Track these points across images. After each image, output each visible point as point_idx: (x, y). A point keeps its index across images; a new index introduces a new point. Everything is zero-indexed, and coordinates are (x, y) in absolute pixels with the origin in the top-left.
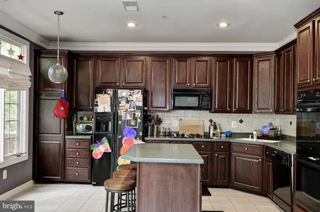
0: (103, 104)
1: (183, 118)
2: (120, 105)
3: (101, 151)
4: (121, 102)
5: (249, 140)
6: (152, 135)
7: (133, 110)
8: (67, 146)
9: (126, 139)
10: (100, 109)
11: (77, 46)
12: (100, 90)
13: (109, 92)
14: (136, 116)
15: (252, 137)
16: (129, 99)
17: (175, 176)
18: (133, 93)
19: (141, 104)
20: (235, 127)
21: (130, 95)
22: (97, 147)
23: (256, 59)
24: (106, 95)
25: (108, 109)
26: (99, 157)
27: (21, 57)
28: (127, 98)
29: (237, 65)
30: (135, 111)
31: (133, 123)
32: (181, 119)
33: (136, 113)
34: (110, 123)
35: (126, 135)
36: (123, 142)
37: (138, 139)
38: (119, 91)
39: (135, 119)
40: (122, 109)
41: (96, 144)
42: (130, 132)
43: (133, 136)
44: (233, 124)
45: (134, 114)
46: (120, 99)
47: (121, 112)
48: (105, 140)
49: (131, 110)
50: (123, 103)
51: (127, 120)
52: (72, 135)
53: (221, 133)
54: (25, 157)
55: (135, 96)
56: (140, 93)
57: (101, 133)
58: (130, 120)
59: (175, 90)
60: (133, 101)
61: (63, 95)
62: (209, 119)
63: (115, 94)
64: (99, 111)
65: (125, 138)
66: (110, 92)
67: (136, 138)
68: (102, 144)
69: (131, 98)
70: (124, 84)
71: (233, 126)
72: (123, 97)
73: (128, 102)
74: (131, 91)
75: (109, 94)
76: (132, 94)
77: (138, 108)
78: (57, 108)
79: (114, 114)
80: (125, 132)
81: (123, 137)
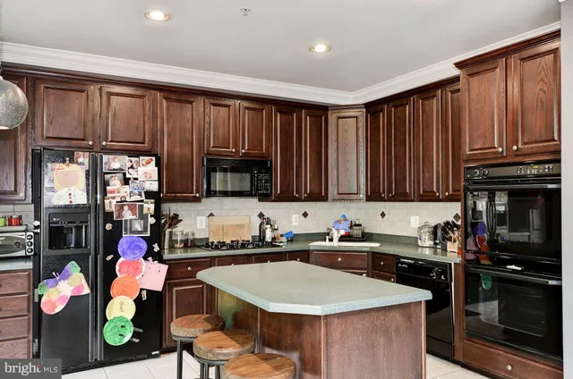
1: (214, 212)
2: (108, 188)
3: (62, 294)
4: (111, 183)
5: (327, 244)
7: (139, 198)
9: (122, 263)
13: (80, 160)
14: (145, 211)
15: (331, 240)
16: (128, 176)
17: (387, 332)
18: (138, 163)
19: (154, 186)
20: (297, 224)
21: (132, 167)
22: (52, 287)
23: (334, 115)
24: (74, 167)
25: (81, 198)
26: (59, 308)
28: (125, 174)
29: (307, 122)
30: (142, 201)
31: (138, 226)
32: (211, 215)
33: (145, 206)
35: (124, 253)
36: (117, 268)
37: (150, 259)
38: (105, 158)
39: (143, 217)
40: (114, 198)
41: (51, 281)
42: (132, 246)
43: (140, 255)
44: (294, 219)
45: (142, 207)
46: (107, 177)
48: (73, 268)
49: (133, 199)
50: (115, 183)
51: (126, 220)
55: (141, 170)
56: (154, 162)
58: (131, 220)
59: (208, 161)
60: (136, 179)
62: (259, 212)
63: (97, 163)
65: (121, 260)
66: (84, 158)
67: (145, 258)
68: (66, 277)
69: (131, 174)
70: (104, 143)
71: (294, 223)
72: (114, 172)
73: (126, 181)
74: (133, 159)
75: (82, 164)
76: (135, 166)
77: (149, 195)
79: (94, 210)
80: (122, 245)
81: (117, 257)
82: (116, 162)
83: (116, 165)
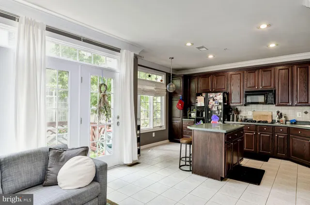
0: (200, 102)
1: (256, 110)
2: (209, 102)
6: (233, 121)
8: (183, 124)
10: (199, 105)
11: (196, 71)
12: (199, 94)
19: (221, 101)
20: (300, 116)
24: (202, 97)
25: (203, 105)
27: (162, 81)
28: (214, 98)
30: (218, 105)
31: (217, 112)
32: (254, 111)
34: (204, 113)
37: (220, 122)
38: (209, 94)
39: (218, 110)
41: (196, 124)
42: (215, 118)
43: (217, 120)
45: (218, 107)
47: (210, 106)
48: (201, 121)
49: (216, 105)
50: (211, 101)
51: (214, 111)
52: (187, 118)
53: (286, 121)
54: (164, 128)
55: (218, 96)
56: (221, 94)
57: (199, 118)
59: (246, 92)
60: (217, 99)
61: (181, 98)
62: (277, 111)
63: (207, 96)
64: (198, 106)
66: (204, 95)
69: (215, 98)
70: (214, 90)
71: (298, 116)
72: (211, 98)
73: (214, 100)
74: (216, 94)
76: (216, 96)
77: (220, 104)
78: (178, 104)
79: (206, 107)
80: (213, 117)
81: (211, 120)
82: (211, 95)
83: (211, 96)
